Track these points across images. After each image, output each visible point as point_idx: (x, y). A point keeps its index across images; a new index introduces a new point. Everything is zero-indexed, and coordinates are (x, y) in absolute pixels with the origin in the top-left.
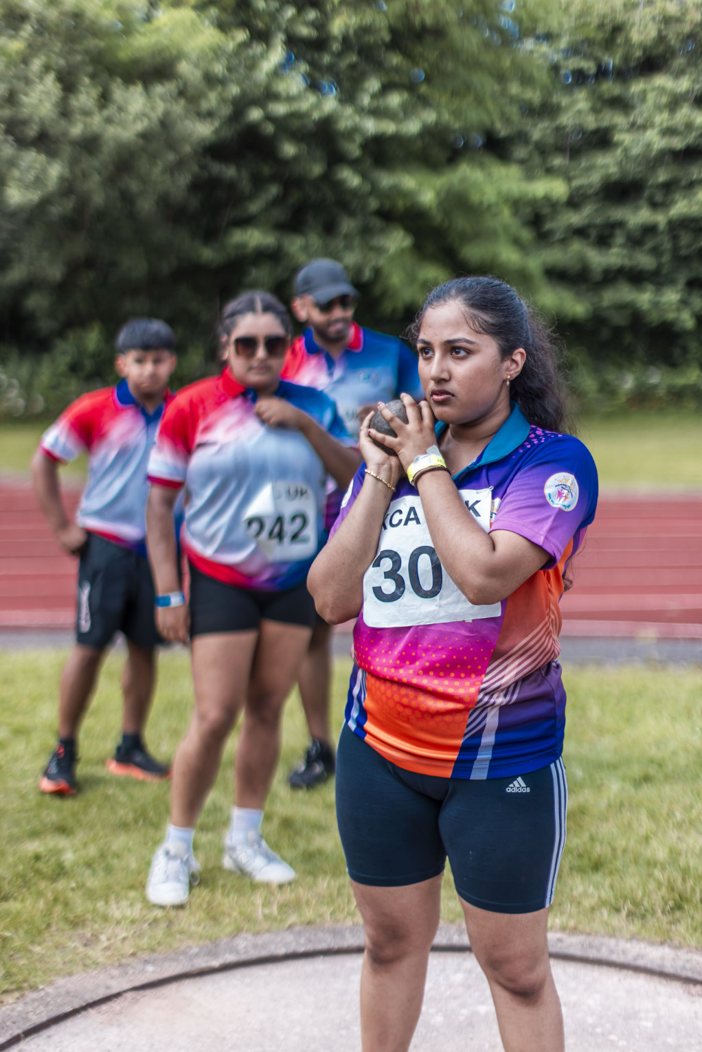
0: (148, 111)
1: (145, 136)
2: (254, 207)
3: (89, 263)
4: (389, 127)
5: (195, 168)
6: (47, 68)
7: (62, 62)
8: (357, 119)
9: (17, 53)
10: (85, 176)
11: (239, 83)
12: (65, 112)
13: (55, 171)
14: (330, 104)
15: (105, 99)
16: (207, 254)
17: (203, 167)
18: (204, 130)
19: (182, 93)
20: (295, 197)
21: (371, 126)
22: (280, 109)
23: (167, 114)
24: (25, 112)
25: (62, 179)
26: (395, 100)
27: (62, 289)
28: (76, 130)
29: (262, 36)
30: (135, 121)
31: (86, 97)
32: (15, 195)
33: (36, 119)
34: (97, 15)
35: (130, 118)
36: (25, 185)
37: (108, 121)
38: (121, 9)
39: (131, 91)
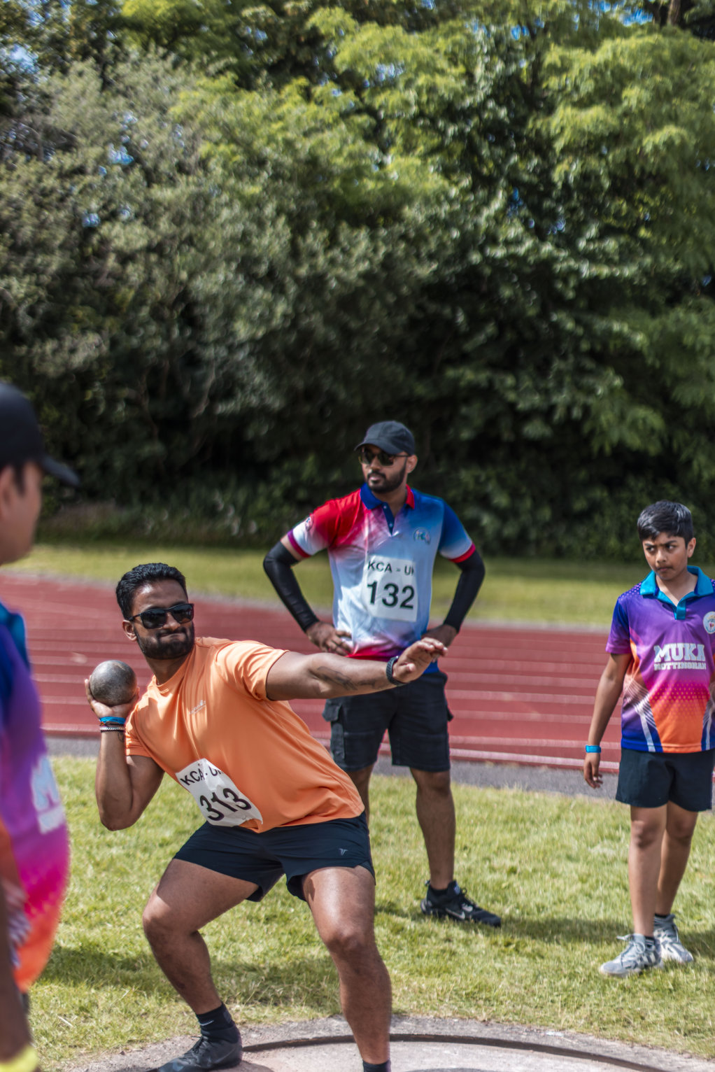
0: (371, 255)
1: (367, 276)
2: (468, 346)
3: (309, 394)
4: (605, 271)
5: (412, 308)
6: (279, 211)
7: (293, 206)
8: (572, 263)
9: (253, 196)
10: (307, 313)
11: (461, 228)
12: (294, 252)
13: (281, 308)
14: (547, 248)
15: (333, 241)
16: (421, 389)
17: (420, 307)
18: (425, 271)
19: (404, 237)
20: (509, 336)
21: (586, 270)
22: (499, 252)
23: (388, 256)
24: (256, 252)
25: (285, 316)
26: (611, 244)
27: (279, 418)
28: (303, 271)
29: (486, 183)
30: (358, 261)
31: (314, 240)
32: (242, 330)
33: (265, 259)
34: (329, 162)
35: (354, 260)
36: (251, 321)
37: (332, 262)
38: (351, 156)
39: (355, 234)
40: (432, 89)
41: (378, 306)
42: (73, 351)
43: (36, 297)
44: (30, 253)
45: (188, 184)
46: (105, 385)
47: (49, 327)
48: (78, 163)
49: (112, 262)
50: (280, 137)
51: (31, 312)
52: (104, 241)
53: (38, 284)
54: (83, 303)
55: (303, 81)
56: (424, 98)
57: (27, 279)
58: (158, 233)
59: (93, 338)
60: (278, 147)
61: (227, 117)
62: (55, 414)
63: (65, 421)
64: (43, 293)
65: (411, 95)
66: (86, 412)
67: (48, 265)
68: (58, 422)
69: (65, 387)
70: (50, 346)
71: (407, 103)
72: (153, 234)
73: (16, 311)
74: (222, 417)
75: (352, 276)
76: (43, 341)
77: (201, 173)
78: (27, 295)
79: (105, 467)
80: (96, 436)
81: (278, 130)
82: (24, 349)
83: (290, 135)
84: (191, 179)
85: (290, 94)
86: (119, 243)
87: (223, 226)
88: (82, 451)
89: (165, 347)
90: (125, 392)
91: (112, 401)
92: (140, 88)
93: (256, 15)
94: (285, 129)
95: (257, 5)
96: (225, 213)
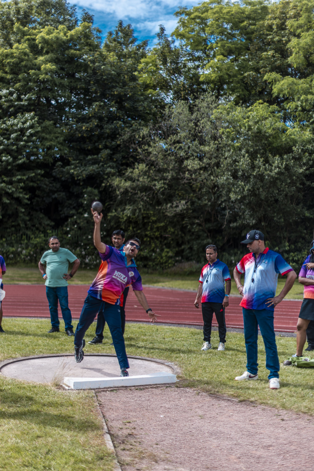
0: (280, 165)
1: (278, 173)
3: (265, 218)
5: (298, 184)
6: (247, 152)
7: (251, 150)
9: (238, 146)
10: (258, 189)
12: (253, 167)
15: (266, 161)
17: (303, 184)
18: (301, 171)
19: (293, 158)
23: (287, 165)
24: (238, 168)
25: (249, 190)
28: (255, 173)
30: (275, 168)
31: (259, 161)
32: (233, 196)
33: (240, 170)
34: (265, 132)
35: (273, 168)
36: (235, 193)
37: (266, 169)
38: (274, 129)
39: (275, 158)
40: (307, 100)
41: (284, 184)
42: (177, 206)
43: (163, 189)
44: (162, 173)
45: (214, 144)
46: (189, 218)
47: (169, 198)
48: (178, 139)
49: (187, 175)
50: (246, 125)
51: (163, 194)
52: (186, 167)
53: (164, 183)
54: (182, 190)
55: (261, 101)
56: (304, 104)
57: (160, 182)
58: (203, 163)
59: (183, 202)
60: (245, 128)
61: (228, 118)
62: (172, 230)
63: (176, 232)
64: (166, 187)
65: (299, 103)
66: (183, 229)
67: (167, 176)
68: (174, 233)
69: (175, 220)
70: (169, 205)
71: (298, 106)
72: (201, 163)
73: (156, 194)
74: (233, 228)
75: (273, 174)
76: (167, 204)
77: (219, 140)
78: (160, 188)
79: (191, 248)
80: (188, 237)
81: (246, 122)
82: (160, 207)
83: (250, 123)
84: (216, 142)
85: (256, 106)
86: (189, 167)
87: (226, 158)
88: (183, 243)
89: (210, 203)
90: (197, 221)
91: (192, 224)
92: (202, 109)
93: (249, 75)
94: (248, 121)
95: (250, 71)
96: (227, 154)
